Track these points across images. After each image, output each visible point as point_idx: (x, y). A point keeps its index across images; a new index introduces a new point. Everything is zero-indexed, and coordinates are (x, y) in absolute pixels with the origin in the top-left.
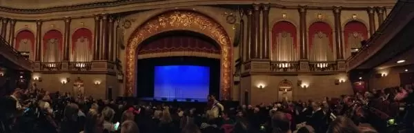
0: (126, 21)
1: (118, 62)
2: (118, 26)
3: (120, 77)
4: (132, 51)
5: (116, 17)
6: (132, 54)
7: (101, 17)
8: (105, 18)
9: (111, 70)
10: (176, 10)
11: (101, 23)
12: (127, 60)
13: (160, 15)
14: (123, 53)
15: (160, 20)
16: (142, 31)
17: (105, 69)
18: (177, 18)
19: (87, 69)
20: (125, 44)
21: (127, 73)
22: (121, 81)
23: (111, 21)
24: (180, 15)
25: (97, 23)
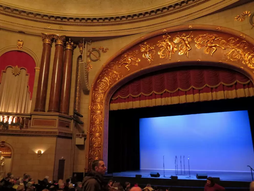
0: (94, 49)
1: (77, 116)
2: (80, 57)
3: (80, 141)
4: (101, 97)
5: (77, 41)
6: (101, 103)
7: (53, 39)
8: (60, 42)
9: (64, 130)
10: (165, 34)
11: (53, 49)
12: (93, 112)
13: (142, 42)
14: (86, 100)
15: (143, 50)
16: (116, 67)
17: (55, 128)
18: (167, 45)
19: (21, 127)
20: (90, 86)
21: (92, 134)
22: (81, 147)
23: (69, 47)
24: (171, 40)
25: (47, 49)
